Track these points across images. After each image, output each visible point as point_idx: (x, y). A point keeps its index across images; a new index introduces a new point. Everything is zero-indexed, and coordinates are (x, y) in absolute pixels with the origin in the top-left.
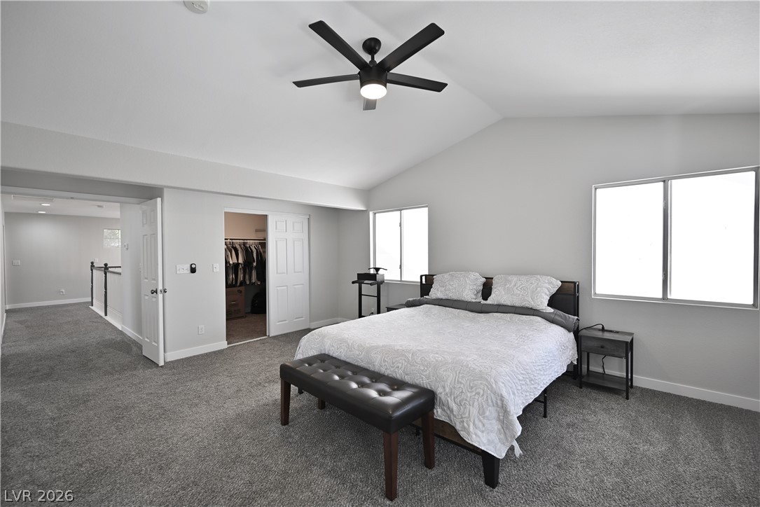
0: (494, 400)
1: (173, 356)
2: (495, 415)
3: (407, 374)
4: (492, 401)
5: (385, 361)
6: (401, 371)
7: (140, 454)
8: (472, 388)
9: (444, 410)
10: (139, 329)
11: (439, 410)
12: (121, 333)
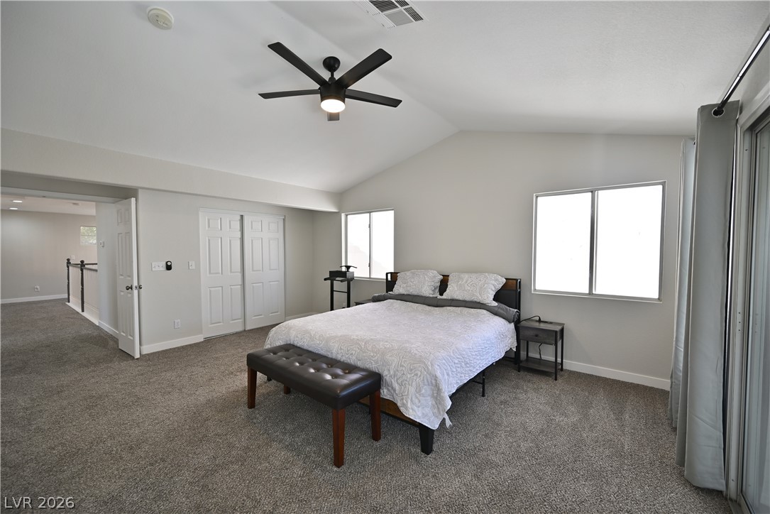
0: (429, 379)
1: (147, 349)
2: (429, 392)
3: (359, 360)
4: (428, 381)
5: (341, 349)
6: (354, 358)
7: (112, 437)
8: (411, 370)
9: (389, 390)
10: (115, 323)
11: (385, 391)
12: (98, 328)
